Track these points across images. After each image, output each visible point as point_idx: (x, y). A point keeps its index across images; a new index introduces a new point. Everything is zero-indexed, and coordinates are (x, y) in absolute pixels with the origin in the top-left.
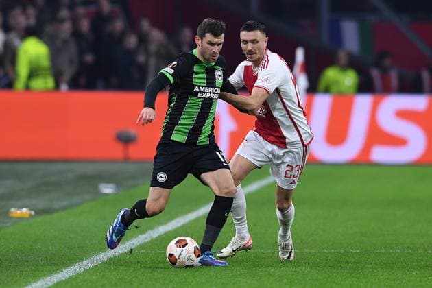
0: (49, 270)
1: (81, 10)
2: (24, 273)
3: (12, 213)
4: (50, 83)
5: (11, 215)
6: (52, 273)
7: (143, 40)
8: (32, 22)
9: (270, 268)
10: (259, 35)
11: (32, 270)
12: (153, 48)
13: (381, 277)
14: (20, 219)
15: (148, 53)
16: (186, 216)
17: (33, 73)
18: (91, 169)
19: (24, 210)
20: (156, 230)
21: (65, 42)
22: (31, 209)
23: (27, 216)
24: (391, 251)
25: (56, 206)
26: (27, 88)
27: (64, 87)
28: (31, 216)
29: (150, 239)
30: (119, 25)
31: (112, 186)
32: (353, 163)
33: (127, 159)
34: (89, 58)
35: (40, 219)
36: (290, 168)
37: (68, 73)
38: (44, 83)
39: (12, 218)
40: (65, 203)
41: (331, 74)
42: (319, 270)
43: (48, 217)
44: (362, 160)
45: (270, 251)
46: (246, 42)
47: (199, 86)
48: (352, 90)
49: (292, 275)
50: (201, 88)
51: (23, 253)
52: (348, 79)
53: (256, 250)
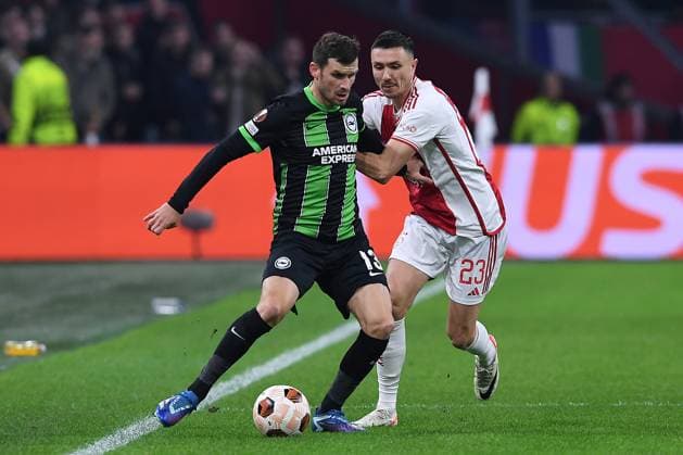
0: (71, 443)
1: (118, 12)
2: (30, 447)
3: (9, 348)
4: (68, 133)
5: (8, 352)
6: (76, 448)
7: (222, 60)
8: (39, 32)
9: (437, 434)
10: (401, 54)
11: (42, 442)
12: (238, 72)
13: (621, 447)
14: (22, 358)
15: (230, 82)
16: (296, 351)
17: (41, 117)
18: (137, 274)
19: (29, 344)
20: (247, 374)
21: (93, 65)
22: (40, 342)
23: (34, 353)
24: (637, 403)
25: (82, 335)
26: (32, 141)
27: (92, 140)
28: (40, 353)
29: (237, 389)
30: (181, 36)
31: (173, 301)
32: (573, 259)
33: (197, 257)
34: (133, 91)
35: (55, 357)
36: (467, 265)
37: (99, 115)
38: (59, 133)
39: (9, 356)
40: (96, 331)
41: (534, 112)
42: (518, 437)
43: (67, 356)
44: (587, 255)
45: (436, 406)
46: (380, 66)
47: (319, 148)
48: (568, 139)
49: (474, 445)
50: (322, 149)
51: (27, 415)
52: (563, 121)
53: (414, 405)
